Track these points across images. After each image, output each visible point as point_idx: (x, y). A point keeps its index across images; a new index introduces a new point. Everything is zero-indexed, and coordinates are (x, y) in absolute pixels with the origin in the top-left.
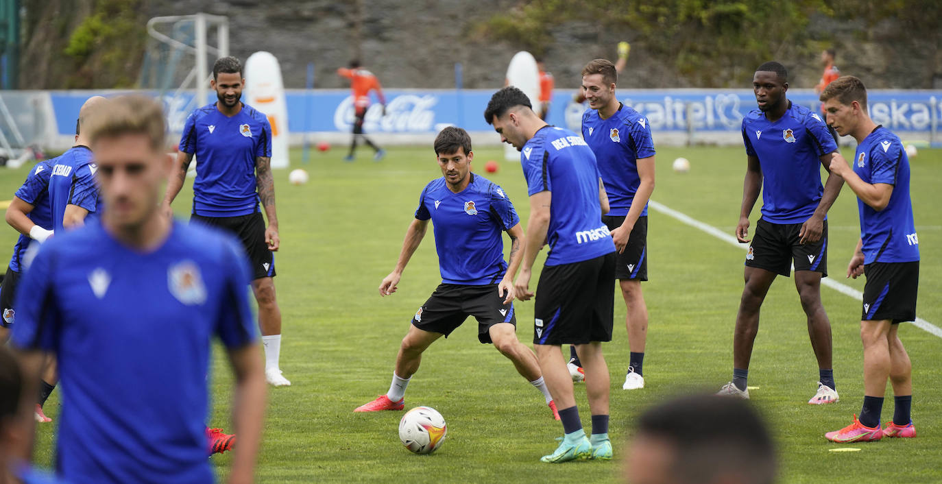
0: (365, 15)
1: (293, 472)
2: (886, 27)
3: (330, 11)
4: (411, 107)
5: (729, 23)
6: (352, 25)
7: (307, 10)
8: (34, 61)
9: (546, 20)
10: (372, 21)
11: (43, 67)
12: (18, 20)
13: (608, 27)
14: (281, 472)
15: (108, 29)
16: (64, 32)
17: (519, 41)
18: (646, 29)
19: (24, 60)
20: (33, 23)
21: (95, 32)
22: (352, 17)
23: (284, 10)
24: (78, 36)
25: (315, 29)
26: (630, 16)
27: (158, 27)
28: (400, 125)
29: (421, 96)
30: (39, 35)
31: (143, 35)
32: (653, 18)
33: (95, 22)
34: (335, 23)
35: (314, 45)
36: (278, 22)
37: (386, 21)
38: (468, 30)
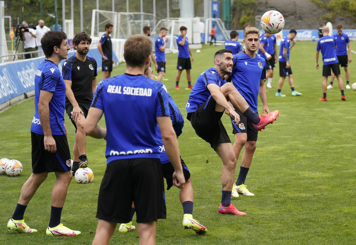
0: (298, 15)
1: (281, 104)
3: (292, 14)
4: (307, 33)
6: (295, 17)
8: (233, 24)
9: (334, 16)
10: (300, 16)
11: (235, 26)
12: (230, 17)
13: (346, 17)
14: (278, 104)
15: (248, 18)
16: (239, 19)
17: (328, 20)
18: (353, 18)
19: (231, 24)
20: (233, 17)
21: (245, 19)
22: (296, 16)
24: (242, 20)
26: (350, 15)
27: (258, 18)
28: (305, 37)
29: (309, 31)
30: (235, 19)
31: (254, 19)
33: (245, 17)
34: (292, 17)
37: (302, 16)
38: (318, 18)
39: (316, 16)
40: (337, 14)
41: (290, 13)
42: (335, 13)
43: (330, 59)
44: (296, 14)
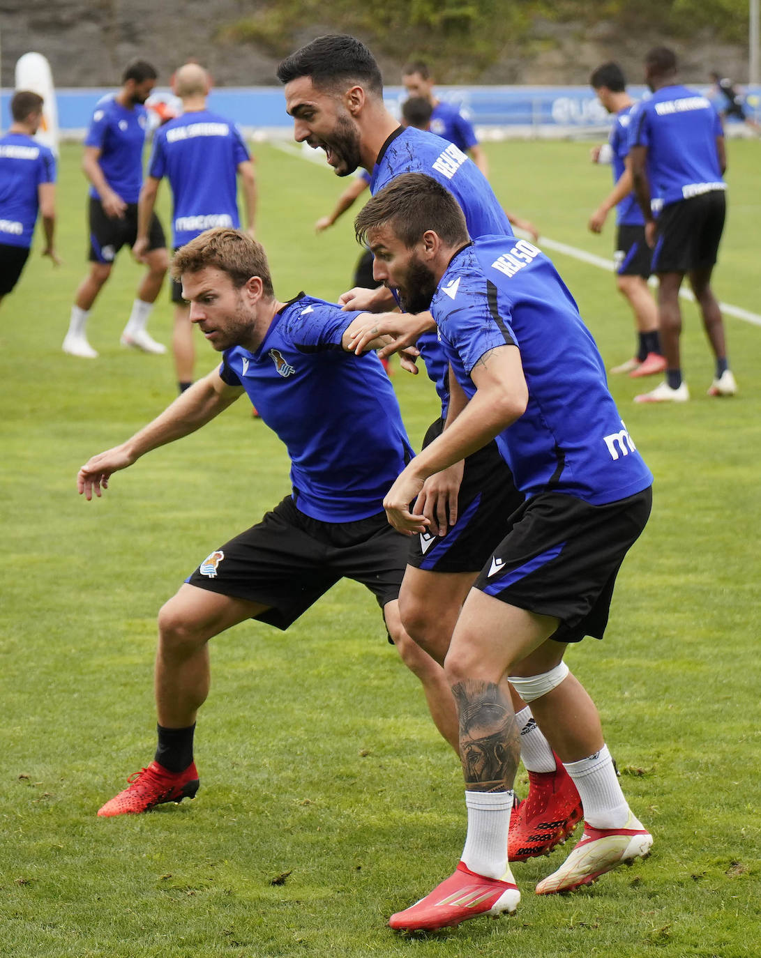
0: (120, 20)
2: (603, 28)
3: (88, 16)
5: (458, 26)
6: (106, 30)
7: (65, 16)
9: (287, 23)
10: (127, 26)
18: (381, 32)
22: (108, 22)
23: (45, 16)
25: (73, 34)
26: (366, 19)
32: (387, 22)
34: (91, 28)
35: (72, 48)
36: (39, 27)
37: (140, 25)
38: (215, 34)
39: (202, 22)
40: (303, 12)
41: (81, 8)
42: (293, 10)
43: (201, 218)
44: (111, 16)
